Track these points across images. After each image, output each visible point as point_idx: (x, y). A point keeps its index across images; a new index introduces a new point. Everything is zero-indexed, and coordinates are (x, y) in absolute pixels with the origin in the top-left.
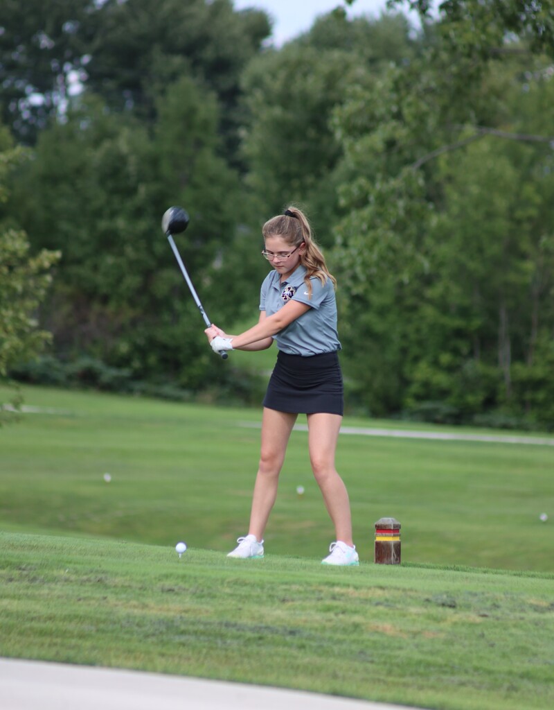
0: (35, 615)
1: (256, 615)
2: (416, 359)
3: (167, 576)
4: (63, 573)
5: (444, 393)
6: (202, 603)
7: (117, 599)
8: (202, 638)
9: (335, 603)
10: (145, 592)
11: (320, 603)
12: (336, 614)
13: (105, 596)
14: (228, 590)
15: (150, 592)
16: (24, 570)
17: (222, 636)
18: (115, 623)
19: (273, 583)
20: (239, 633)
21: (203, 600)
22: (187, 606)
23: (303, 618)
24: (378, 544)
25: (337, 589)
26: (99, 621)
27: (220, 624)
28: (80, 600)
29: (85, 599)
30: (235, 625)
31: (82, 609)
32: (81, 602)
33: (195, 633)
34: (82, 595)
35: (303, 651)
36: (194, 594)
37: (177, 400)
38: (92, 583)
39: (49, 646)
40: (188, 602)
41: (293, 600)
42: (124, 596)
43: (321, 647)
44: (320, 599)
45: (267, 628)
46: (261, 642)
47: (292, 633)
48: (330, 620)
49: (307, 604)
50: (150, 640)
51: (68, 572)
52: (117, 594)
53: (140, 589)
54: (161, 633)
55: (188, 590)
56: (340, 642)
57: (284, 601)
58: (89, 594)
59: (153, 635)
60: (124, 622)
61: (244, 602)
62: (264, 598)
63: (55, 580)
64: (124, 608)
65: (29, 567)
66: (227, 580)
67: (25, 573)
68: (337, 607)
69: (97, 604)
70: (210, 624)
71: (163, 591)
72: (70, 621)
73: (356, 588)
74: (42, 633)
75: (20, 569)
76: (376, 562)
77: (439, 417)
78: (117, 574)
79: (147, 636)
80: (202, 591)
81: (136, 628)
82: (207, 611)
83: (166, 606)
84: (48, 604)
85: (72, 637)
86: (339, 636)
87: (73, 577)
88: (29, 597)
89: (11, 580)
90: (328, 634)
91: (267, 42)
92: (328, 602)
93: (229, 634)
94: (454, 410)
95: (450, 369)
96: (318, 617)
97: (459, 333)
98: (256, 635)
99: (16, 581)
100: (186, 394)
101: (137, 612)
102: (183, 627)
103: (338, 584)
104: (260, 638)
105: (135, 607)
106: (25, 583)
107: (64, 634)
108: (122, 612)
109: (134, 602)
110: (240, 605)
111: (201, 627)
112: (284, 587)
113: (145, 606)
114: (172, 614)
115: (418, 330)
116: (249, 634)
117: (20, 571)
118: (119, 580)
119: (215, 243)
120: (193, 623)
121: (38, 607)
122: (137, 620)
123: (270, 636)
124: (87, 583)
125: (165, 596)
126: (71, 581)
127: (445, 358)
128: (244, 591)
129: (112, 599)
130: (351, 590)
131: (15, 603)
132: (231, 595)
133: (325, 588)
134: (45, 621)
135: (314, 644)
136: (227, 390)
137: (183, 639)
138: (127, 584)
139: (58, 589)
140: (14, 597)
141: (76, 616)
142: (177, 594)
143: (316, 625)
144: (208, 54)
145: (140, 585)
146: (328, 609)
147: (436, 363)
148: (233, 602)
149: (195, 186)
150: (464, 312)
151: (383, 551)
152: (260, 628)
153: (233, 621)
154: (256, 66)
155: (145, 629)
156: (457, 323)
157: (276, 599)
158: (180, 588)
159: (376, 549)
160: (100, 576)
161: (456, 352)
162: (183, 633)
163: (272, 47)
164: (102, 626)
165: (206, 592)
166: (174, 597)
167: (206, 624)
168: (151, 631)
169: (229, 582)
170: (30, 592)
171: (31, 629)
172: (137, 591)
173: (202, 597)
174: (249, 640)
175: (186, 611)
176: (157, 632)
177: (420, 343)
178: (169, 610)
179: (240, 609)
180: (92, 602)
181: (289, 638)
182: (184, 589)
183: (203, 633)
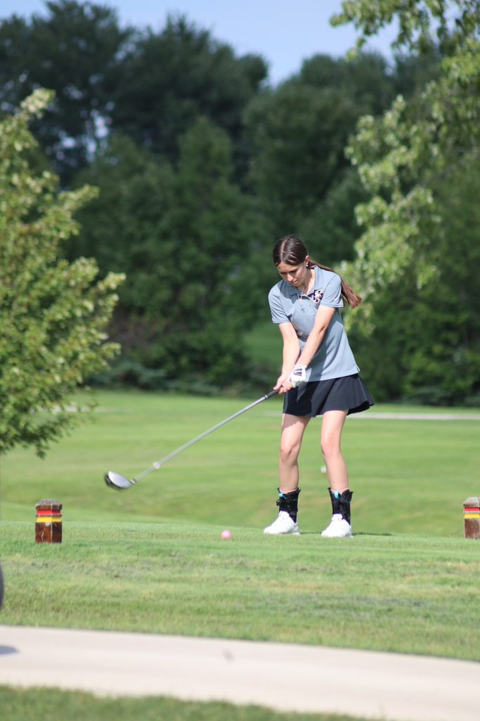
0: (190, 596)
1: (382, 589)
2: (412, 351)
3: (298, 558)
4: (209, 557)
5: (437, 380)
6: (333, 581)
7: (259, 579)
8: (338, 611)
9: (450, 576)
10: (282, 572)
11: (437, 576)
12: (453, 586)
13: (248, 576)
14: (353, 568)
15: (286, 572)
16: (174, 556)
17: (355, 609)
18: (260, 600)
19: (392, 560)
20: (370, 606)
21: (334, 577)
22: (321, 583)
23: (424, 590)
24: (467, 521)
25: (449, 564)
26: (246, 599)
27: (352, 598)
28: (226, 581)
29: (231, 580)
30: (366, 599)
31: (230, 589)
32: (228, 583)
33: (332, 606)
34: (228, 577)
35: (429, 620)
36: (325, 572)
37: (207, 395)
38: (234, 566)
39: (208, 623)
40: (320, 579)
41: (412, 575)
42: (264, 576)
43: (445, 616)
44: (436, 573)
45: (394, 600)
46: (390, 613)
47: (417, 604)
48: (449, 592)
49: (426, 578)
50: (293, 615)
51: (213, 557)
52: (257, 574)
53: (277, 569)
54: (302, 608)
55: (318, 569)
56: (459, 611)
57: (404, 576)
58: (233, 576)
59: (295, 610)
60: (268, 600)
61: (369, 578)
62: (387, 574)
63: (202, 564)
64: (266, 587)
65: (178, 554)
66: (351, 559)
67: (176, 559)
68: (452, 580)
69: (242, 584)
70: (343, 598)
71: (297, 571)
72: (221, 600)
73: (466, 562)
74: (199, 612)
75: (171, 555)
76: (466, 537)
77: (434, 400)
78: (254, 557)
79: (290, 611)
80: (331, 569)
81: (279, 605)
82: (338, 586)
83: (302, 584)
84: (200, 586)
85: (225, 614)
86: (458, 606)
87: (218, 561)
88: (183, 581)
89: (165, 566)
90: (448, 604)
91: (264, 83)
92: (444, 575)
93: (362, 607)
94: (448, 394)
95: (443, 358)
96: (437, 589)
97: (449, 327)
98: (386, 608)
99: (170, 566)
100: (214, 390)
101: (278, 590)
102: (320, 603)
103: (449, 560)
104: (390, 610)
105: (275, 585)
106: (178, 568)
107: (218, 612)
108: (265, 590)
109: (273, 581)
110: (367, 581)
111: (336, 602)
112: (402, 563)
113: (283, 585)
114: (308, 591)
115: (413, 325)
116: (379, 607)
117: (172, 558)
118: (257, 562)
119: (234, 258)
120: (328, 598)
121: (192, 588)
122: (279, 598)
123: (397, 607)
124: (231, 566)
125: (300, 575)
126: (217, 565)
127: (438, 349)
128: (367, 568)
129: (254, 579)
130: (462, 564)
131: (172, 586)
132: (358, 572)
133: (439, 563)
134: (200, 601)
135: (438, 614)
136: (249, 385)
137: (322, 612)
138: (265, 565)
139: (207, 573)
140: (170, 581)
141: (226, 596)
142: (310, 573)
143: (436, 597)
144: (214, 96)
145: (276, 566)
146: (444, 582)
147: (429, 353)
148: (360, 578)
149: (214, 210)
150: (452, 309)
151: (472, 527)
152: (388, 601)
153: (363, 595)
154: (256, 105)
155: (288, 604)
156: (448, 318)
157: (397, 575)
158: (311, 567)
159: (466, 525)
160: (241, 559)
161: (447, 343)
162: (321, 607)
163: (268, 87)
164: (249, 604)
165: (335, 569)
166: (308, 576)
167: (339, 599)
168: (293, 607)
169: (352, 561)
170: (183, 576)
171: (190, 608)
172: (275, 572)
173: (331, 574)
174: (380, 611)
175: (320, 588)
176: (298, 608)
177: (414, 337)
178: (305, 587)
179: (367, 585)
180: (237, 583)
181: (414, 609)
182: (315, 568)
183: (339, 607)
